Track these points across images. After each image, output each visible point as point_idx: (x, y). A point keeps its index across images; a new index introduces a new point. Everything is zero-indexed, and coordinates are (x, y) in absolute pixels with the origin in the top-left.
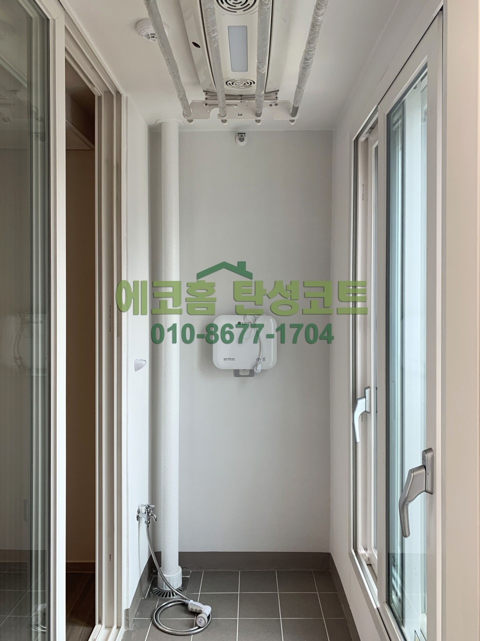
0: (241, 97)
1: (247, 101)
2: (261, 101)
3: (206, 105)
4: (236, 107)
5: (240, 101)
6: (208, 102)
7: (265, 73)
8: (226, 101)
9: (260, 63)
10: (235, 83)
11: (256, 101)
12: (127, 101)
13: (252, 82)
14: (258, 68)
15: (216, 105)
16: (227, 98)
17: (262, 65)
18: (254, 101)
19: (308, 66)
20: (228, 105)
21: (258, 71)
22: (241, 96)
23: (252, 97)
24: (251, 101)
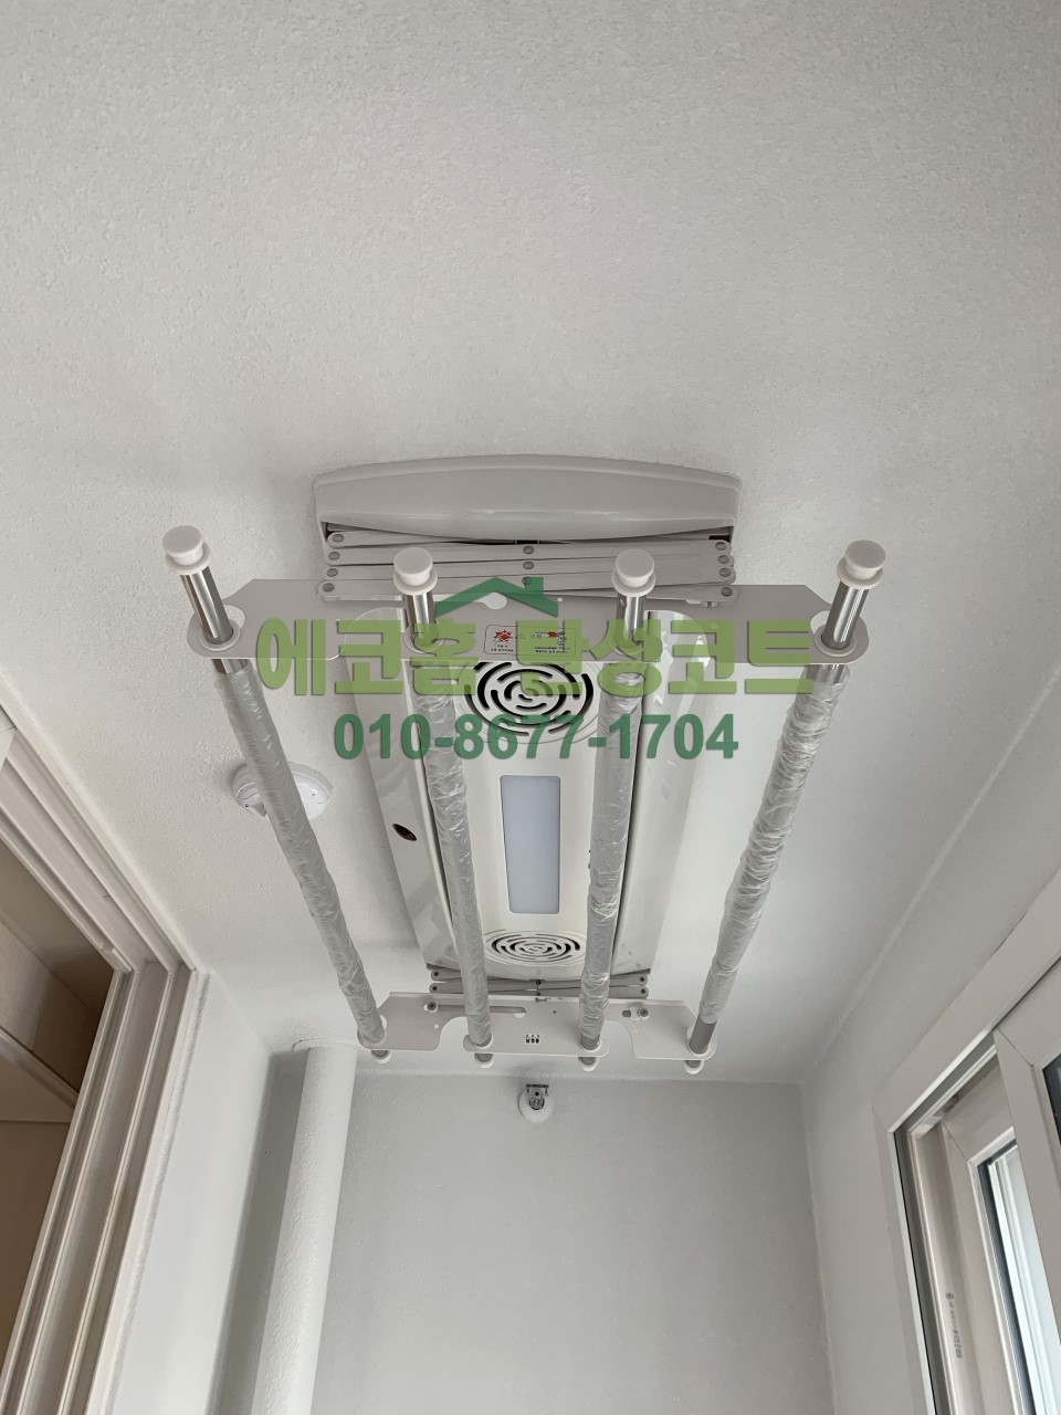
0: (538, 986)
1: (554, 999)
2: (599, 1004)
3: (432, 1006)
4: (520, 1016)
5: (532, 998)
6: (439, 997)
7: (612, 919)
8: (491, 997)
9: (598, 885)
10: (521, 946)
11: (584, 1001)
12: (204, 990)
13: (573, 946)
14: (593, 902)
15: (458, 1009)
16: (496, 987)
17: (606, 893)
18: (576, 1000)
19: (756, 899)
20: (495, 1009)
21: (591, 912)
22: (539, 982)
23: (570, 987)
24: (566, 999)
